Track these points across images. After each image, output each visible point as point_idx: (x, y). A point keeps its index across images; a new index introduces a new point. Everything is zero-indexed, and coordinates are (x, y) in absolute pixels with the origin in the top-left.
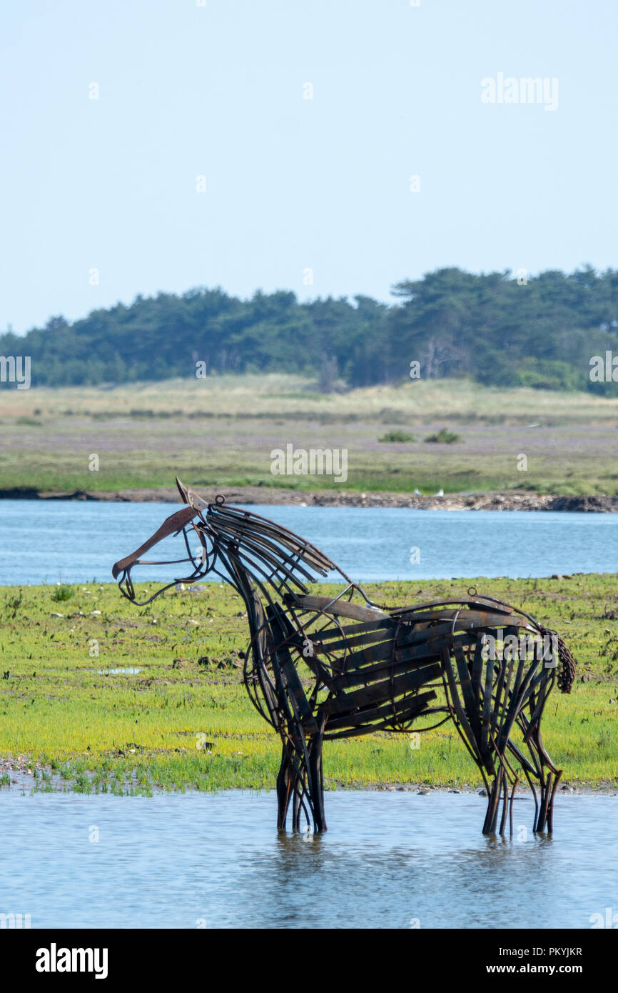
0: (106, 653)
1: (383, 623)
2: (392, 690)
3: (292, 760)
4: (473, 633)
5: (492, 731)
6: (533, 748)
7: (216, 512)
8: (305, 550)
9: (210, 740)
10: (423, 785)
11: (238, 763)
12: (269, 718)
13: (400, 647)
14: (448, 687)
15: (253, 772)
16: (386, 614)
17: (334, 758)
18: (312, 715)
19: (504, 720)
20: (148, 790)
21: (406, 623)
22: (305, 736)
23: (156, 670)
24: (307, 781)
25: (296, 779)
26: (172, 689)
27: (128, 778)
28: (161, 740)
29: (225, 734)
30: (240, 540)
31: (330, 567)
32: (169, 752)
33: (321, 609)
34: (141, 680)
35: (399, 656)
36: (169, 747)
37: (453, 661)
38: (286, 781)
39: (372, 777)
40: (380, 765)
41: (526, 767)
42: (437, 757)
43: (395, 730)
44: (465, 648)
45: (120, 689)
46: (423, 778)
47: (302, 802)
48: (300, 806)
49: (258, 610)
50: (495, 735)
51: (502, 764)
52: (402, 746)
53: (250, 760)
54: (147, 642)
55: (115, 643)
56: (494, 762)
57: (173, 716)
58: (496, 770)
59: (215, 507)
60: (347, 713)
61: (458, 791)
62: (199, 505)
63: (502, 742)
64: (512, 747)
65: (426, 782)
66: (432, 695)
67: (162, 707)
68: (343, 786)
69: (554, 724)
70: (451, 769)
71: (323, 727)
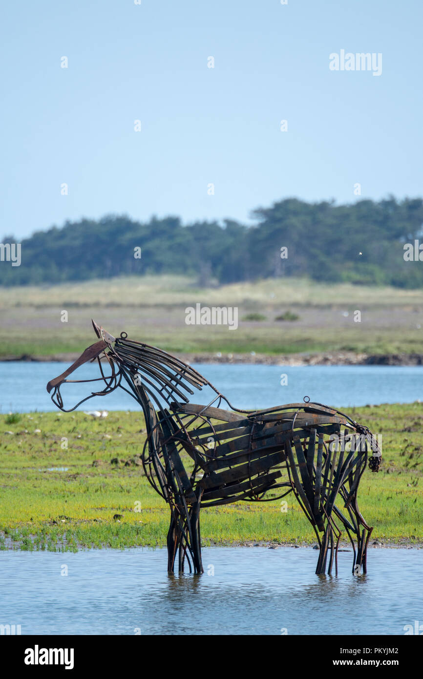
0: (45, 457)
1: (243, 423)
2: (249, 470)
3: (178, 522)
4: (308, 429)
5: (322, 499)
6: (352, 512)
7: (121, 344)
8: (186, 371)
9: (119, 513)
10: (273, 542)
11: (139, 528)
12: (162, 492)
13: (255, 439)
14: (290, 468)
15: (150, 534)
16: (245, 416)
17: (209, 524)
18: (192, 490)
19: (331, 491)
20: (74, 548)
21: (259, 423)
22: (187, 504)
23: (80, 468)
24: (189, 537)
25: (181, 536)
26: (91, 480)
27: (60, 540)
28: (83, 513)
29: (130, 509)
30: (139, 364)
31: (204, 383)
32: (89, 521)
33: (198, 413)
34: (69, 475)
35: (255, 446)
36: (90, 518)
37: (293, 449)
38: (174, 537)
39: (236, 537)
40: (241, 529)
41: (347, 526)
42: (283, 523)
43: (252, 500)
44: (302, 440)
45: (54, 481)
46: (273, 537)
47: (185, 553)
48: (184, 556)
49: (152, 414)
50: (325, 502)
51: (329, 523)
52: (258, 516)
53: (148, 527)
54: (74, 450)
55: (50, 451)
56: (324, 522)
57: (93, 497)
58: (325, 528)
59: (120, 341)
60: (217, 488)
61: (298, 546)
62: (109, 339)
63: (330, 508)
64: (336, 511)
65: (275, 540)
66: (279, 475)
67: (85, 492)
68: (215, 543)
69: (367, 500)
70: (293, 531)
71: (200, 498)
